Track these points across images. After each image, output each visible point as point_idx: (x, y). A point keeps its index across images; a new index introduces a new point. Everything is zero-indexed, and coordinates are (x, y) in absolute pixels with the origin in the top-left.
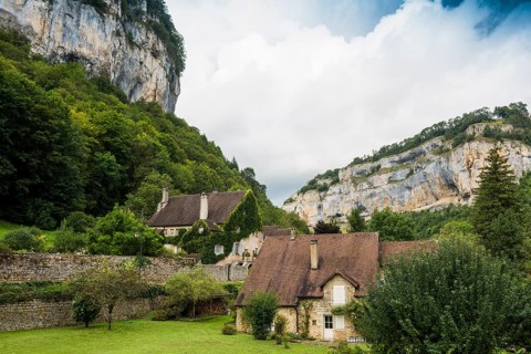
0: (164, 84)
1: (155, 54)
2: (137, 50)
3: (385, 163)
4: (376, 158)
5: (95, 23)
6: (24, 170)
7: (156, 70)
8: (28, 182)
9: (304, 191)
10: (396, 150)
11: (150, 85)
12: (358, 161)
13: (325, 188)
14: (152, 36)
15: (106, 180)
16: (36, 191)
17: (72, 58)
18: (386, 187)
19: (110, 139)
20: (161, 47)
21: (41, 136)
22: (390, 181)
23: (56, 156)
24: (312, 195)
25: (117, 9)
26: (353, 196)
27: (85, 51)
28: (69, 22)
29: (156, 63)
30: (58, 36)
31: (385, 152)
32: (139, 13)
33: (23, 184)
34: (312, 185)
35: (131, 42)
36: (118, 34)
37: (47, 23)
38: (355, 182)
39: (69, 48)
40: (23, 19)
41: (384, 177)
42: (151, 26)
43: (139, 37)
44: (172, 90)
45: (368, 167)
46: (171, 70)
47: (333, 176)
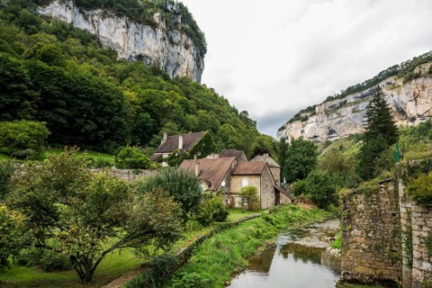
0: (192, 64)
1: (187, 47)
2: (175, 47)
3: (350, 99)
4: (343, 96)
5: (151, 35)
6: (101, 127)
7: (187, 57)
8: (103, 132)
9: (291, 121)
10: (359, 88)
11: (184, 66)
12: (330, 99)
13: (306, 119)
14: (184, 37)
15: (145, 128)
16: (107, 136)
17: (140, 57)
18: (350, 116)
19: (147, 105)
20: (190, 42)
21: (107, 109)
22: (354, 111)
23: (117, 118)
24: (298, 124)
25: (163, 25)
26: (326, 123)
27: (146, 52)
28: (138, 37)
29: (187, 52)
30: (132, 46)
31: (351, 91)
32: (176, 24)
33: (101, 133)
34: (297, 117)
35: (172, 42)
36: (164, 39)
37: (126, 40)
38: (327, 113)
39: (138, 53)
40: (114, 40)
41: (349, 109)
42: (184, 31)
43: (177, 38)
44: (199, 67)
45: (337, 102)
46: (197, 54)
47: (312, 110)
